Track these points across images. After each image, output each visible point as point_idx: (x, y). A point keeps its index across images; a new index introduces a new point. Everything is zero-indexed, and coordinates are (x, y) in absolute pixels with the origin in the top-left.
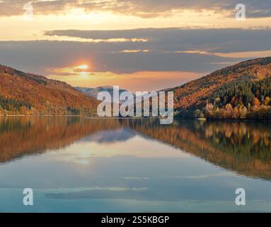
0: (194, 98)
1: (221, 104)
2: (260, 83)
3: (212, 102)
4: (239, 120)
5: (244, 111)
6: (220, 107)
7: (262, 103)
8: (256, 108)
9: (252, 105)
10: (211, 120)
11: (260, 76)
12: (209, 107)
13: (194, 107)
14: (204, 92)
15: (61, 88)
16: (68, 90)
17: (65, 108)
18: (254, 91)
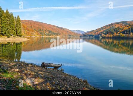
0: (99, 33)
1: (106, 34)
2: (116, 28)
3: (103, 33)
4: (110, 38)
5: (112, 36)
6: (105, 35)
7: (117, 34)
8: (115, 35)
9: (114, 34)
10: (103, 38)
11: (117, 27)
12: (103, 34)
13: (99, 35)
14: (101, 31)
15: (67, 30)
16: (69, 31)
17: (68, 35)
18: (114, 30)
